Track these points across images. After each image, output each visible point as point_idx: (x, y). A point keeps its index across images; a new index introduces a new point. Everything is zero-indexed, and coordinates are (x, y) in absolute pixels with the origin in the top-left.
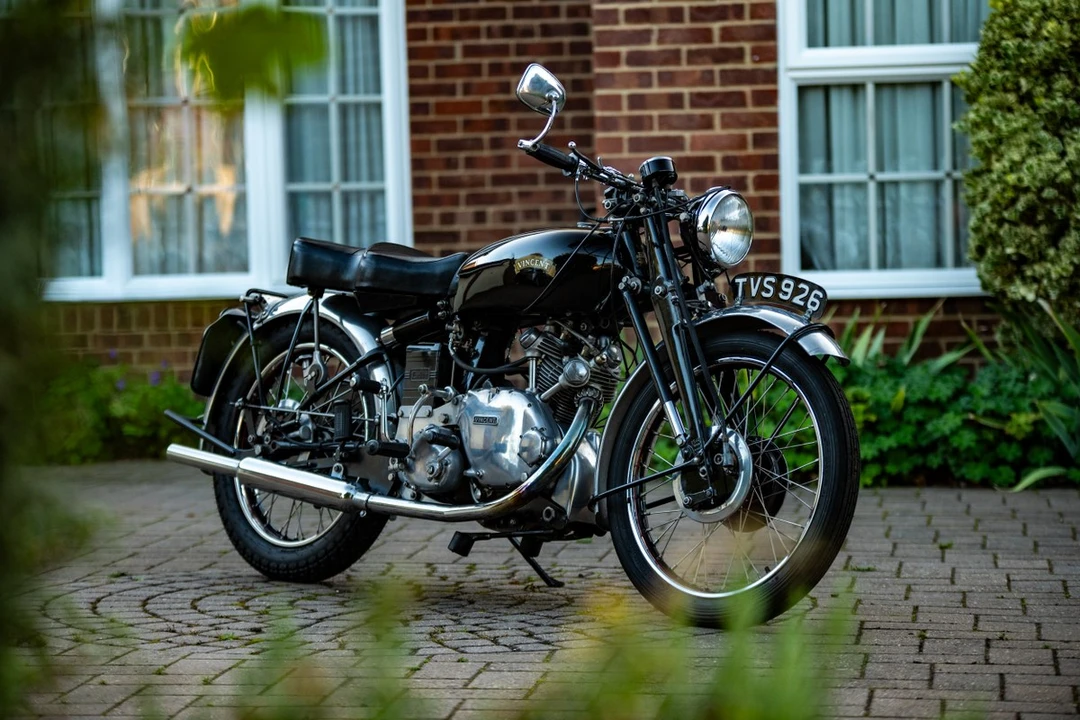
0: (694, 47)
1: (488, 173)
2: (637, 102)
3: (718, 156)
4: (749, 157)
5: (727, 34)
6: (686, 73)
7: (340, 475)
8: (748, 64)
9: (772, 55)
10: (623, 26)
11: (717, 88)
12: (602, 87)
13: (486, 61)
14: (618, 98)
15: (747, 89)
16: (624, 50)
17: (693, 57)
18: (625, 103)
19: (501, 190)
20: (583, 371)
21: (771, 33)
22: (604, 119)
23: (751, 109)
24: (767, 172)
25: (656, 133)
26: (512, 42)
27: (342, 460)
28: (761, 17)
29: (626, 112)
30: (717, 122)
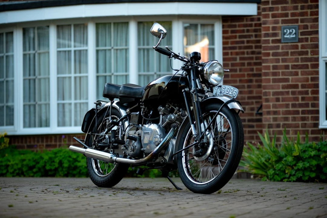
0: (293, 51)
1: (246, 96)
2: (275, 67)
3: (300, 84)
4: (309, 84)
5: (303, 47)
6: (290, 59)
7: (112, 153)
8: (309, 56)
9: (317, 53)
10: (271, 45)
11: (300, 63)
12: (264, 63)
13: (246, 62)
14: (269, 66)
15: (309, 63)
16: (271, 52)
17: (292, 54)
18: (271, 68)
19: (250, 101)
20: (173, 118)
21: (317, 46)
22: (265, 73)
23: (310, 70)
24: (315, 89)
25: (281, 77)
26: (254, 56)
27: (112, 148)
28: (314, 41)
29: (271, 71)
30: (300, 73)
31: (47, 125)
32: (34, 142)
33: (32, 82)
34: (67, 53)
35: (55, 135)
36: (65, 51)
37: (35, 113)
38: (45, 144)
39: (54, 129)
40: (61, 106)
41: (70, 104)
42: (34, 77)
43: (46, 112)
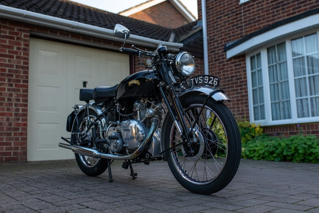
20: (151, 112)
31: (290, 117)
32: (281, 131)
33: (276, 85)
34: (301, 59)
35: (296, 125)
36: (299, 58)
37: (280, 108)
38: (288, 132)
39: (295, 120)
40: (299, 101)
41: (307, 99)
42: (277, 82)
43: (288, 108)
